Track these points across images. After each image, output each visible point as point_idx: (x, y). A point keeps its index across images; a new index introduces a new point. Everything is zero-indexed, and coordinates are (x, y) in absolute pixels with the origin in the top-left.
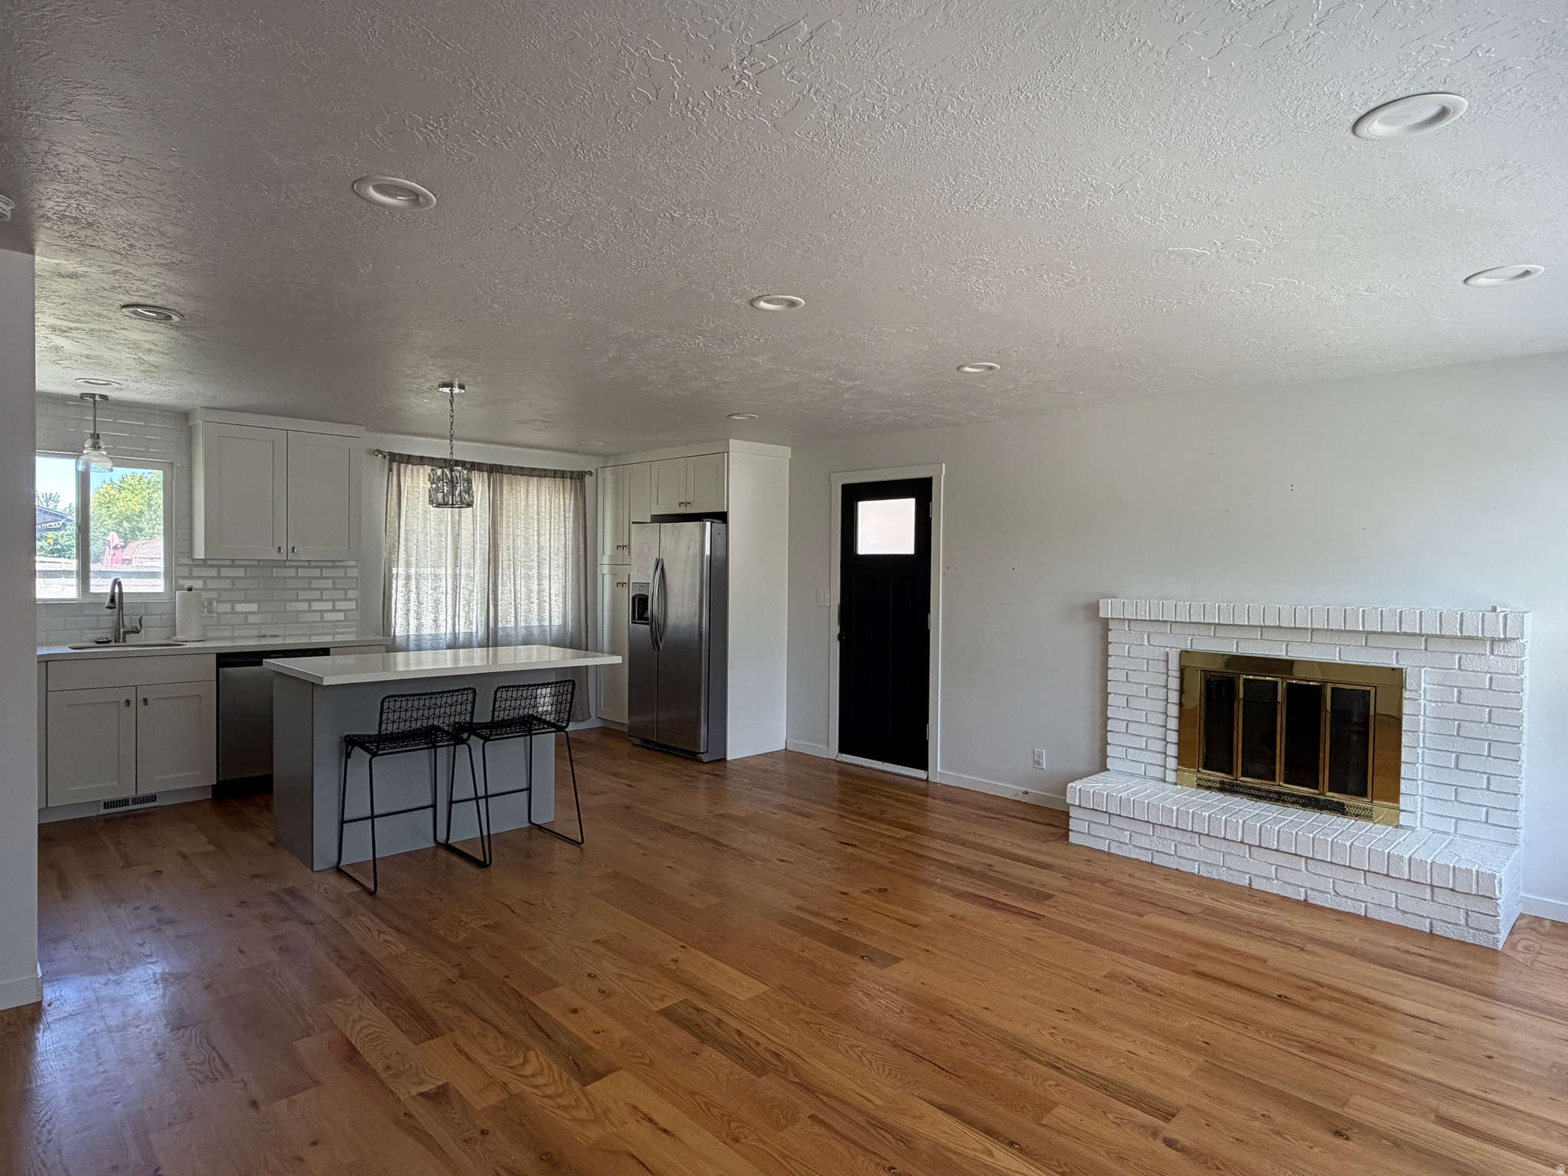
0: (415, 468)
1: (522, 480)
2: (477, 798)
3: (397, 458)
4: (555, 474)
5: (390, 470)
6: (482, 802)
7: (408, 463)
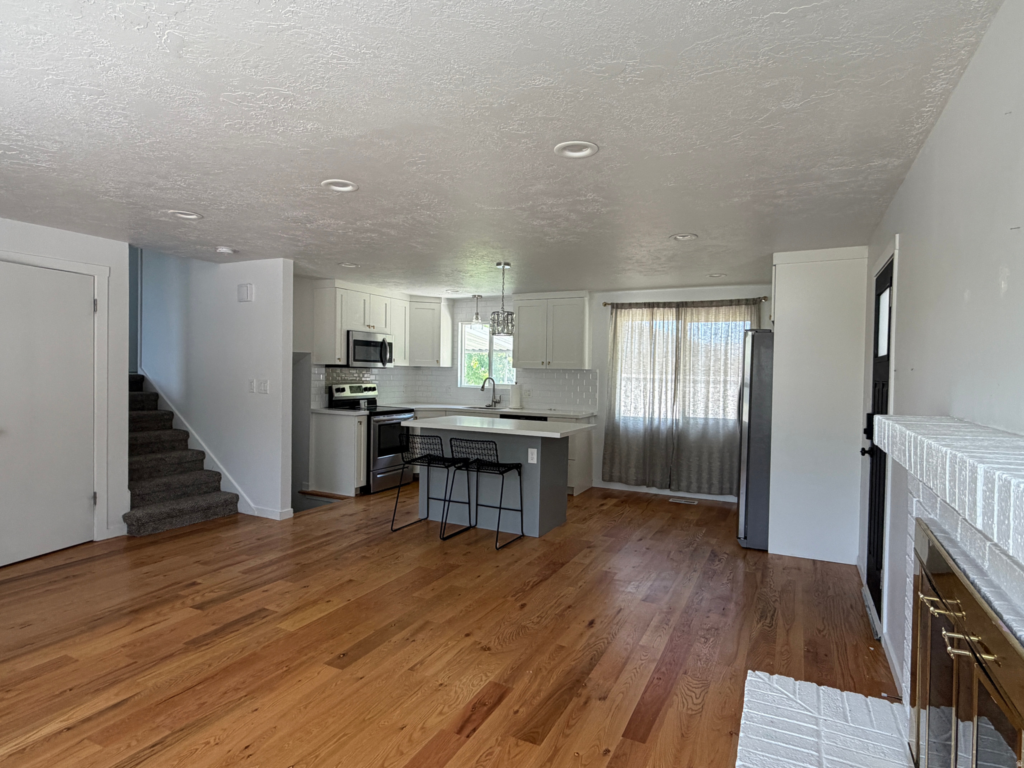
0: (626, 311)
1: (703, 311)
2: (445, 500)
3: (619, 306)
4: (731, 303)
5: (612, 314)
6: (447, 503)
7: (622, 308)
